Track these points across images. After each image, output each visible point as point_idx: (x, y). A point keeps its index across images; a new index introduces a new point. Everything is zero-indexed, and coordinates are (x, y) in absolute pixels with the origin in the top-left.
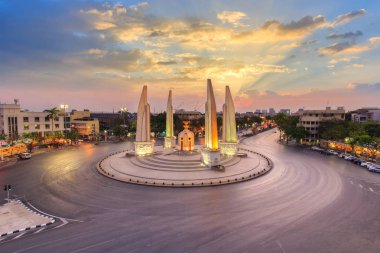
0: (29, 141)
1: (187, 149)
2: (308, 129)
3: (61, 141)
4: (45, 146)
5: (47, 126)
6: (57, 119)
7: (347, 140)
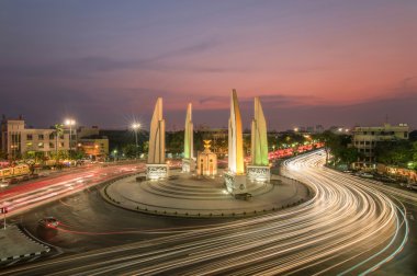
0: (31, 161)
1: (208, 173)
2: (362, 150)
3: (66, 161)
4: (48, 168)
5: (51, 145)
6: (62, 137)
7: (410, 164)
